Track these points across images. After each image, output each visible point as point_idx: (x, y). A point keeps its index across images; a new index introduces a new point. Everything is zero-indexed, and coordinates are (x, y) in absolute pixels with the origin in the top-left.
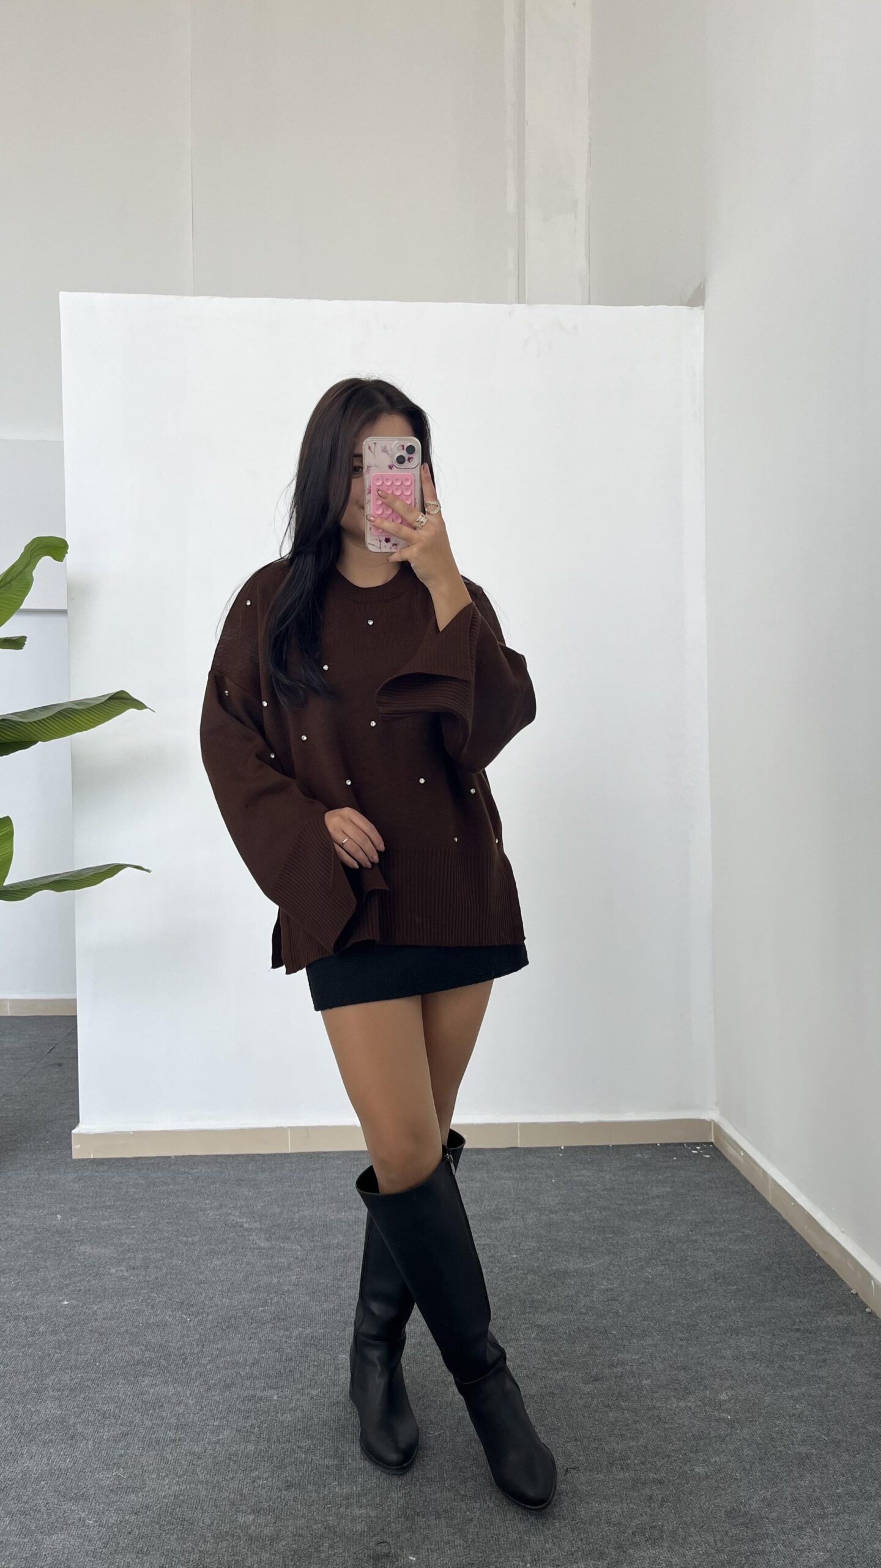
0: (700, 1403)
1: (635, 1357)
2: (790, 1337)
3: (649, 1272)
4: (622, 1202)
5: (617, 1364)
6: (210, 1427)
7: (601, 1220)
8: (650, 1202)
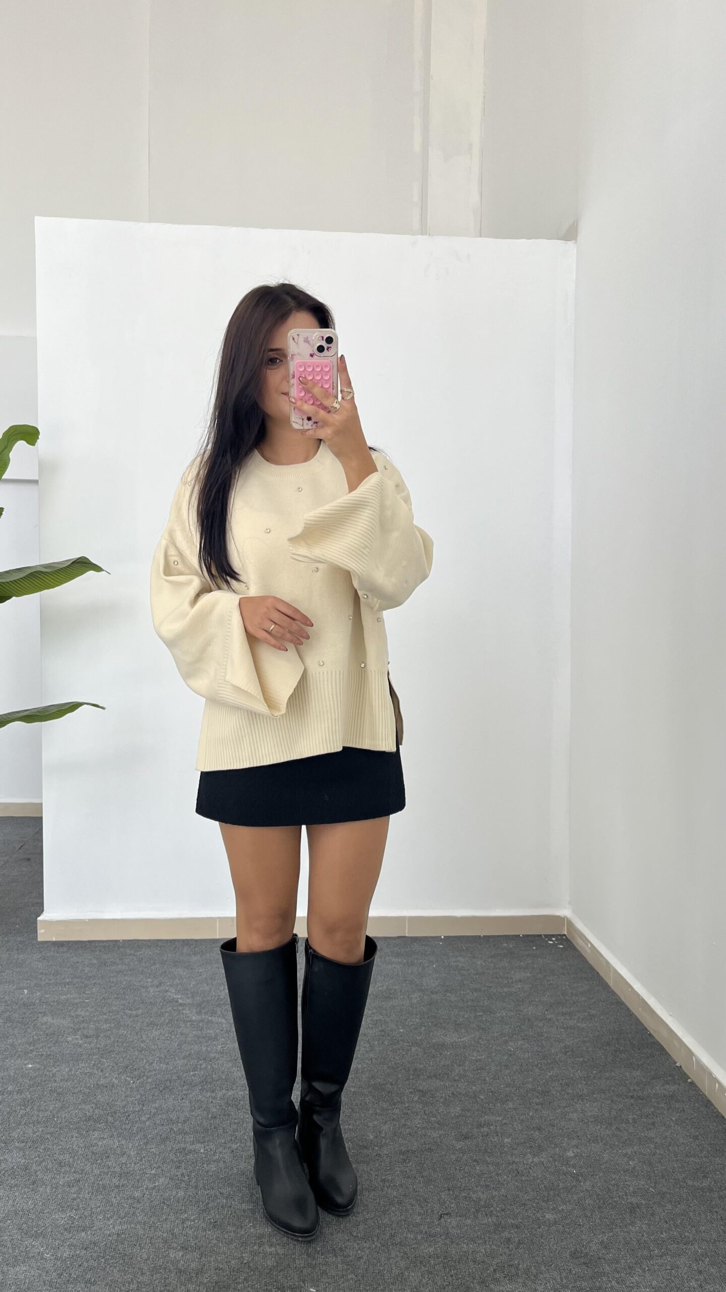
0: (551, 1159)
1: (499, 1119)
2: (626, 1103)
3: (511, 1046)
4: (490, 985)
5: (484, 1124)
6: (148, 1175)
7: (473, 1001)
8: (514, 985)
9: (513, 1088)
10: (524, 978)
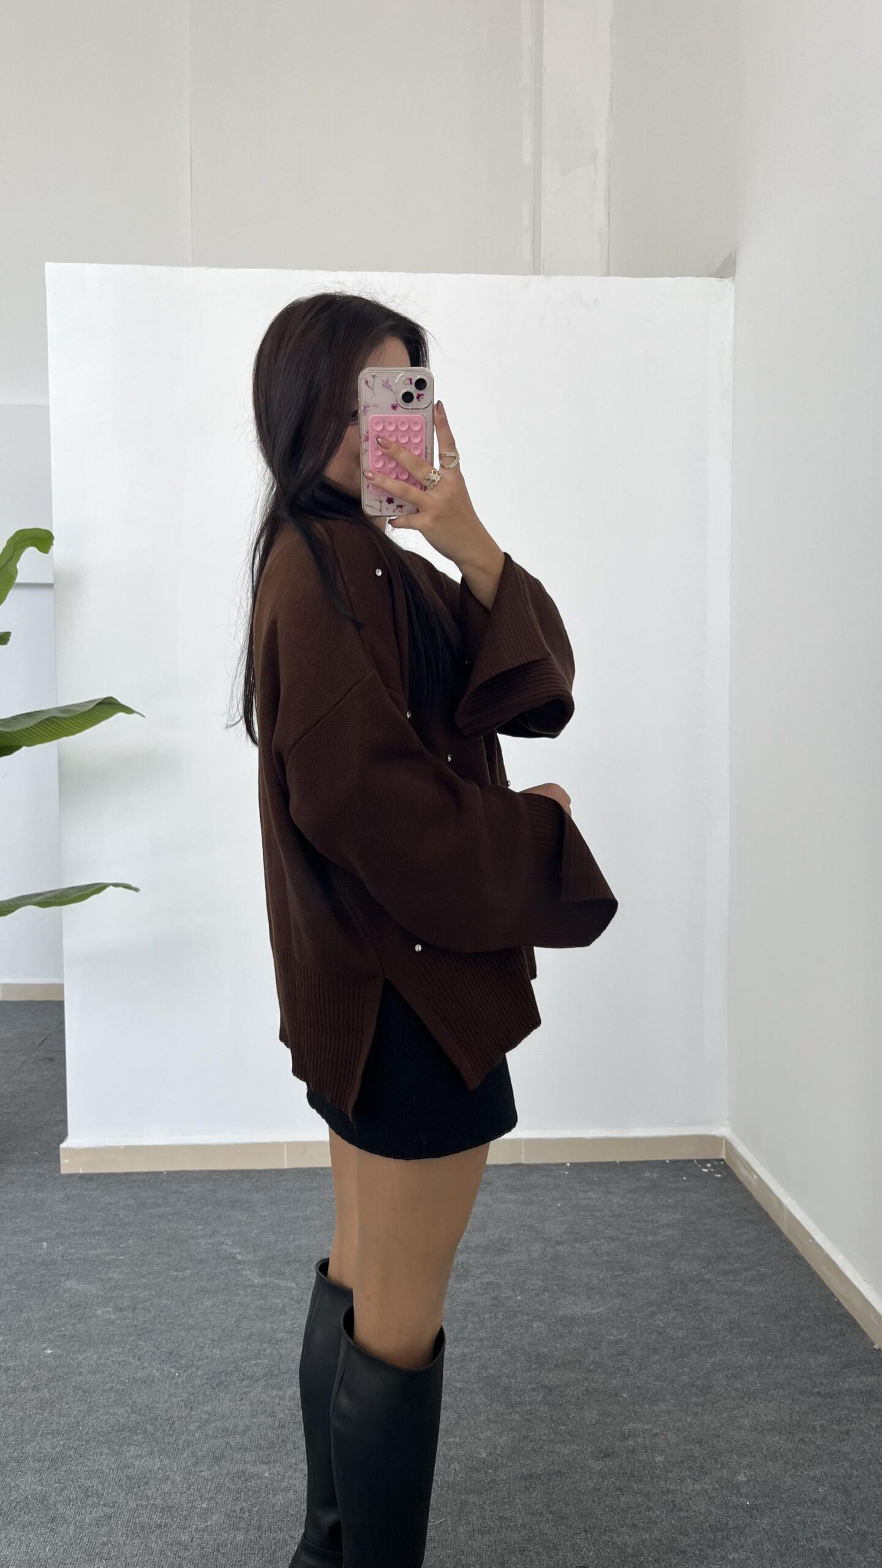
0: (717, 1486)
1: (647, 1427)
2: (811, 1402)
3: (660, 1320)
4: (630, 1232)
5: (629, 1436)
6: (197, 1510)
7: (609, 1254)
8: (661, 1231)
9: (664, 1382)
10: (673, 1222)
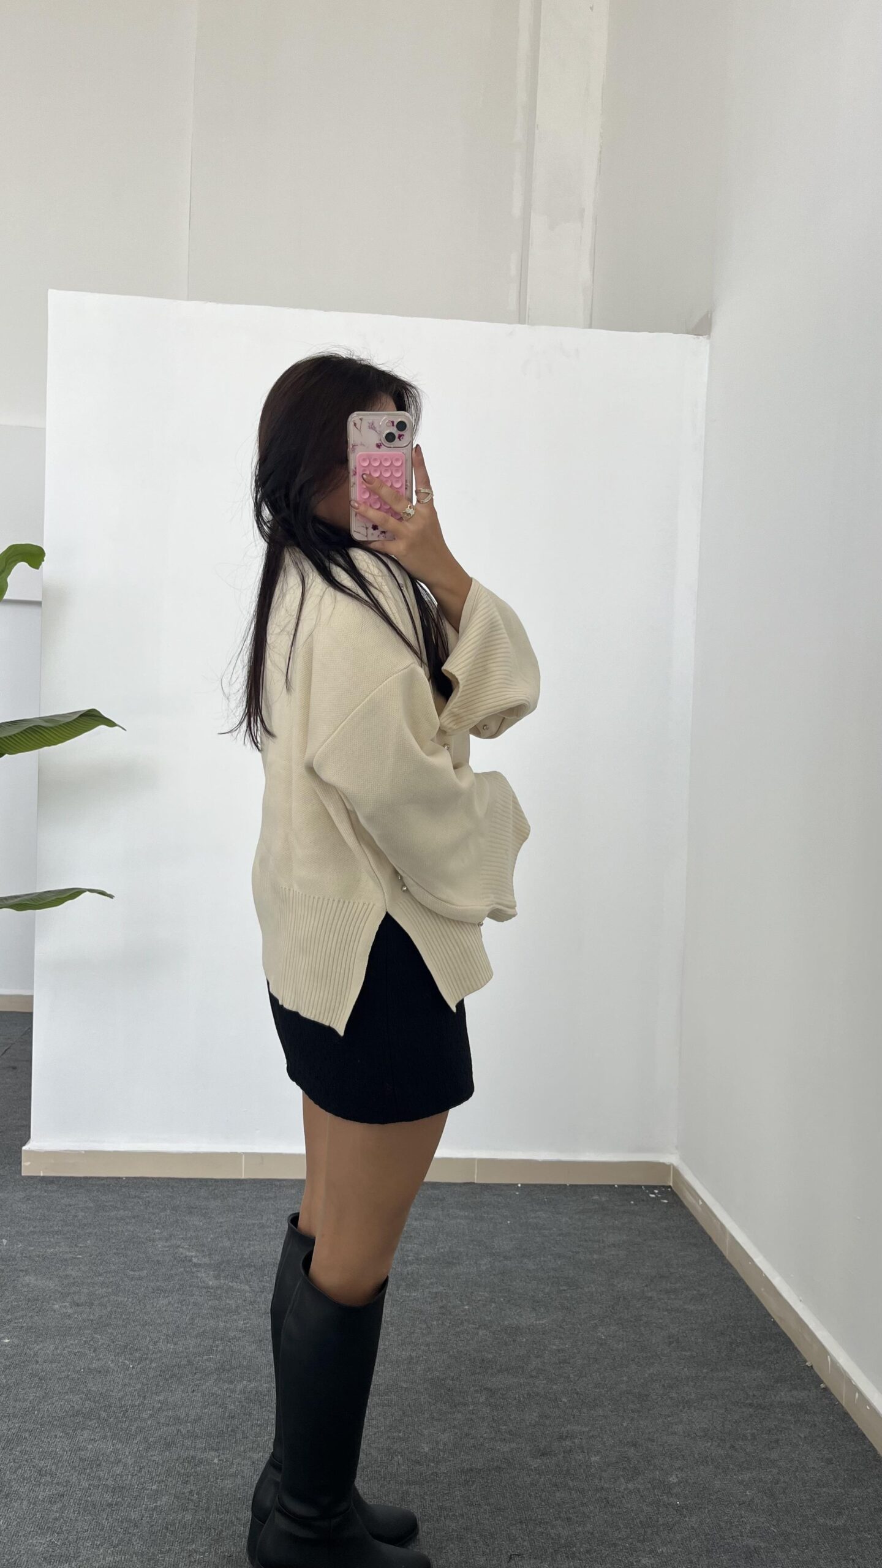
0: (649, 1485)
1: (585, 1430)
2: (743, 1412)
3: (602, 1333)
5: (567, 1437)
6: (148, 1492)
7: (555, 1270)
8: (606, 1250)
9: (603, 1388)
10: (619, 1242)
